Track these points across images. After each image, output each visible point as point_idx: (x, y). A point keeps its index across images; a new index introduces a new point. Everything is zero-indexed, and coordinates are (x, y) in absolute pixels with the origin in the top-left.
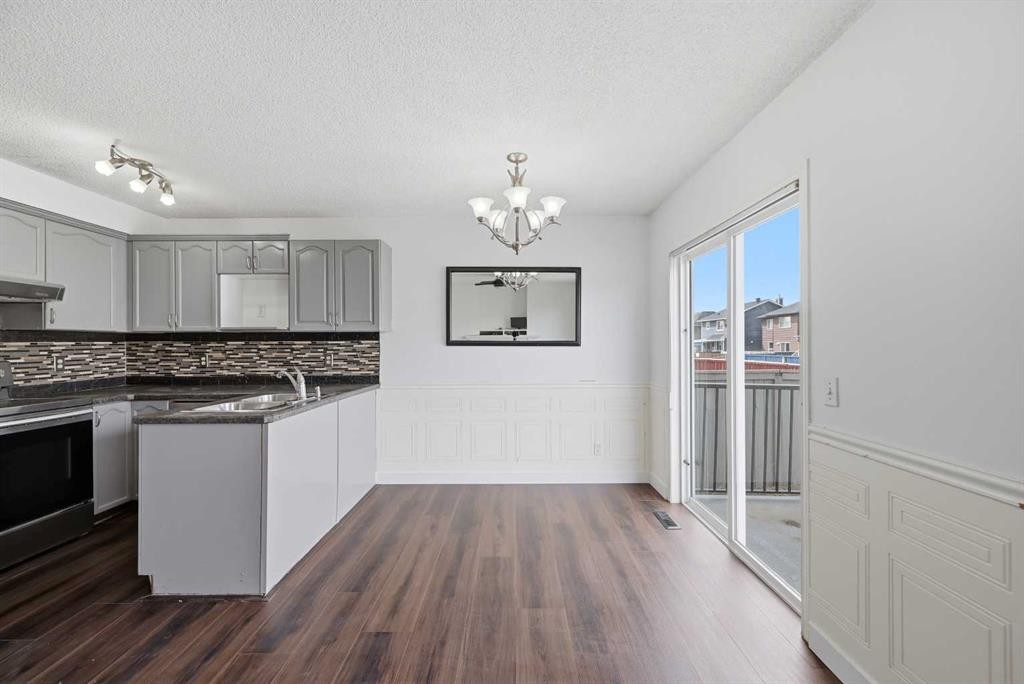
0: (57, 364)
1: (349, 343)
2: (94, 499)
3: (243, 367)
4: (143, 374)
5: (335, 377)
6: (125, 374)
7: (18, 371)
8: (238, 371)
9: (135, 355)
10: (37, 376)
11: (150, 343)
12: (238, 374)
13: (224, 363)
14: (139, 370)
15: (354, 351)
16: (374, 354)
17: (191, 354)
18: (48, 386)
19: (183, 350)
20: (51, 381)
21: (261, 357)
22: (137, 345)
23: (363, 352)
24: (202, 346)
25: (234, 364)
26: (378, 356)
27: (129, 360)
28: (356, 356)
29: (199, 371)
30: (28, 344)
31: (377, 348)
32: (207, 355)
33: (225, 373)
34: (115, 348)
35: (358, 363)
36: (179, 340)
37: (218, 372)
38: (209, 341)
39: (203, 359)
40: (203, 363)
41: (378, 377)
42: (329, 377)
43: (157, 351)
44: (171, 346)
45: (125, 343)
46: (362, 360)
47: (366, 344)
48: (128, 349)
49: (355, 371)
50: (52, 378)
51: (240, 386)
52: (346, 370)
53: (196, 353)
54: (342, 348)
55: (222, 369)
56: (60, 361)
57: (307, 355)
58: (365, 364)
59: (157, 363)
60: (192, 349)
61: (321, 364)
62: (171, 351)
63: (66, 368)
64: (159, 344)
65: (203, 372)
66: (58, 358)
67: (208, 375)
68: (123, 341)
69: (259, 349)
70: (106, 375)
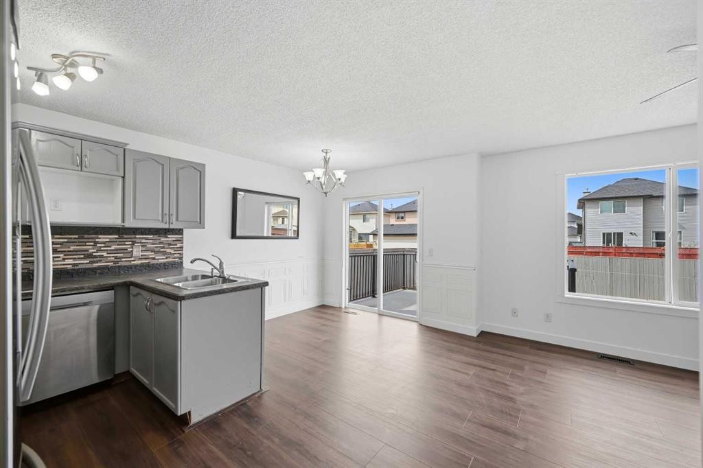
1: (156, 237)
5: (142, 265)
15: (161, 243)
16: (179, 245)
23: (170, 244)
26: (182, 247)
28: (163, 248)
31: (181, 241)
35: (164, 253)
41: (182, 263)
42: (136, 266)
46: (168, 251)
47: (171, 238)
49: (161, 259)
52: (154, 259)
54: (149, 241)
57: (113, 248)
58: (170, 253)
61: (129, 255)
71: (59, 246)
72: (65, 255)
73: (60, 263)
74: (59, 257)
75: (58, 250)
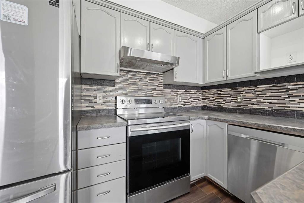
0: (179, 99)
2: (191, 174)
3: (270, 103)
4: (208, 105)
6: (201, 105)
7: (168, 101)
8: (266, 106)
9: (204, 96)
10: (173, 104)
11: (211, 90)
12: (266, 108)
13: (254, 100)
14: (207, 103)
17: (231, 95)
18: (176, 108)
19: (227, 93)
20: (177, 106)
21: (290, 96)
22: (206, 92)
24: (239, 90)
25: (262, 100)
27: (202, 99)
29: (236, 105)
30: (171, 90)
32: (242, 95)
33: (255, 107)
34: (198, 93)
36: (225, 88)
37: (250, 106)
38: (243, 87)
39: (239, 97)
40: (239, 100)
43: (214, 94)
44: (221, 91)
45: (201, 91)
48: (202, 94)
50: (178, 105)
51: (267, 117)
53: (234, 94)
55: (252, 104)
56: (180, 98)
59: (214, 100)
60: (232, 92)
62: (220, 94)
63: (182, 101)
64: (215, 91)
65: (240, 106)
66: (180, 96)
67: (242, 107)
68: (200, 90)
69: (289, 89)
70: (195, 105)
71: (295, 91)
72: (300, 99)
73: (295, 106)
74: (295, 101)
75: (294, 95)
